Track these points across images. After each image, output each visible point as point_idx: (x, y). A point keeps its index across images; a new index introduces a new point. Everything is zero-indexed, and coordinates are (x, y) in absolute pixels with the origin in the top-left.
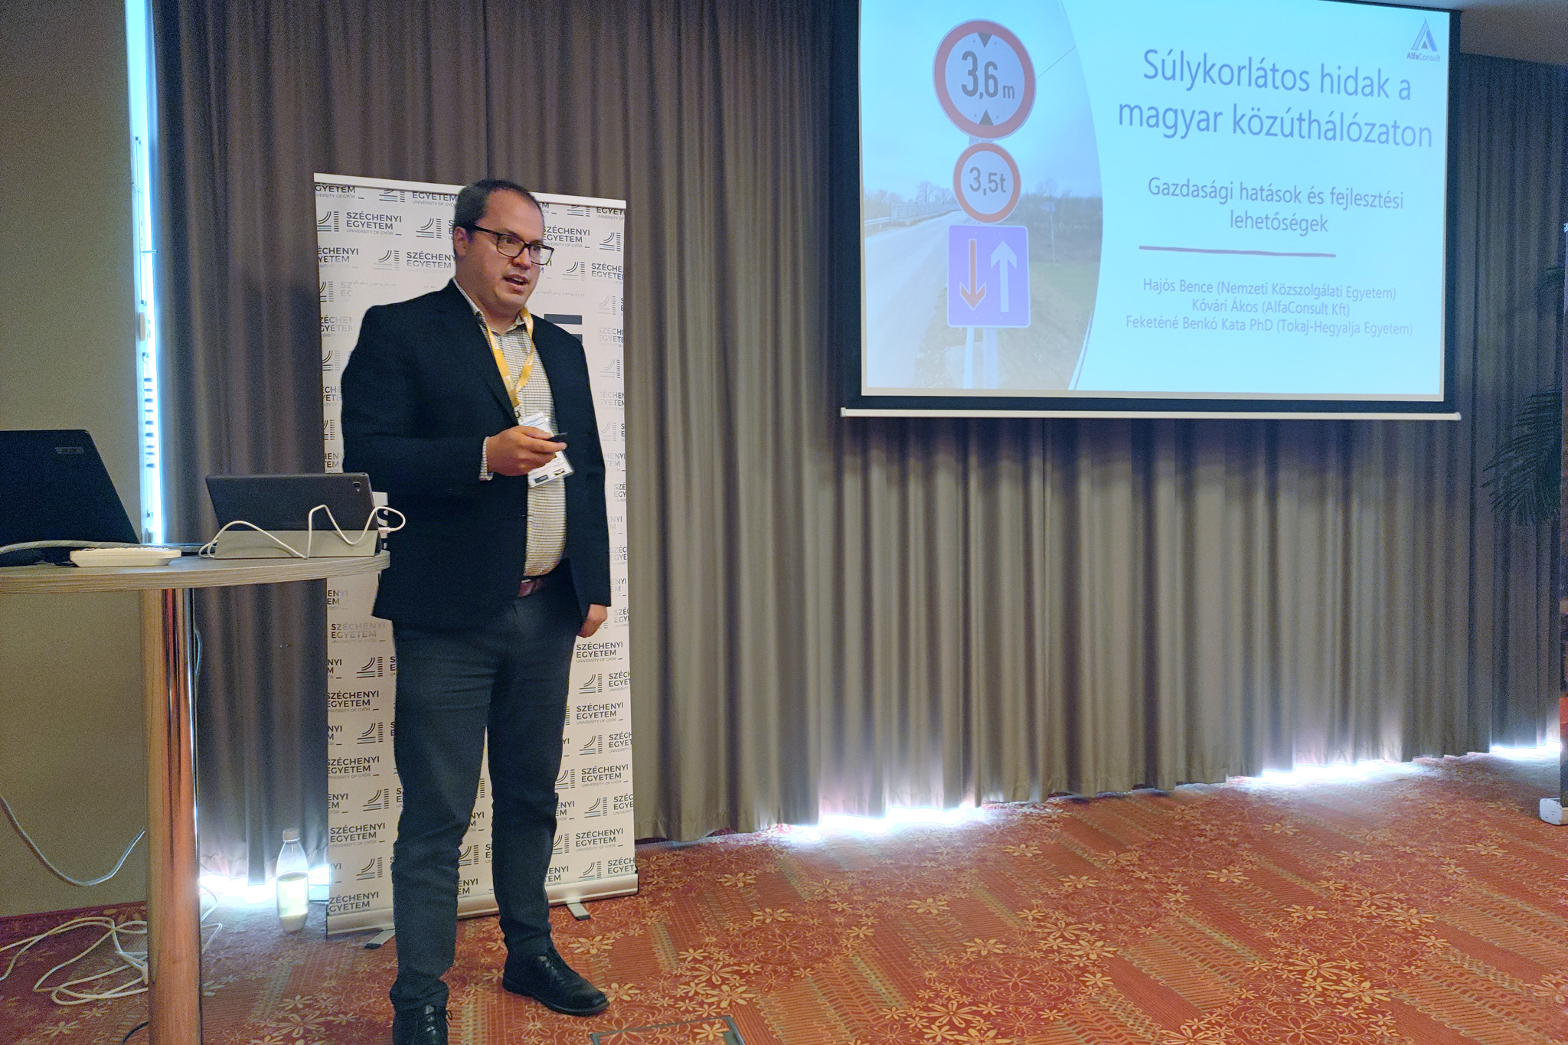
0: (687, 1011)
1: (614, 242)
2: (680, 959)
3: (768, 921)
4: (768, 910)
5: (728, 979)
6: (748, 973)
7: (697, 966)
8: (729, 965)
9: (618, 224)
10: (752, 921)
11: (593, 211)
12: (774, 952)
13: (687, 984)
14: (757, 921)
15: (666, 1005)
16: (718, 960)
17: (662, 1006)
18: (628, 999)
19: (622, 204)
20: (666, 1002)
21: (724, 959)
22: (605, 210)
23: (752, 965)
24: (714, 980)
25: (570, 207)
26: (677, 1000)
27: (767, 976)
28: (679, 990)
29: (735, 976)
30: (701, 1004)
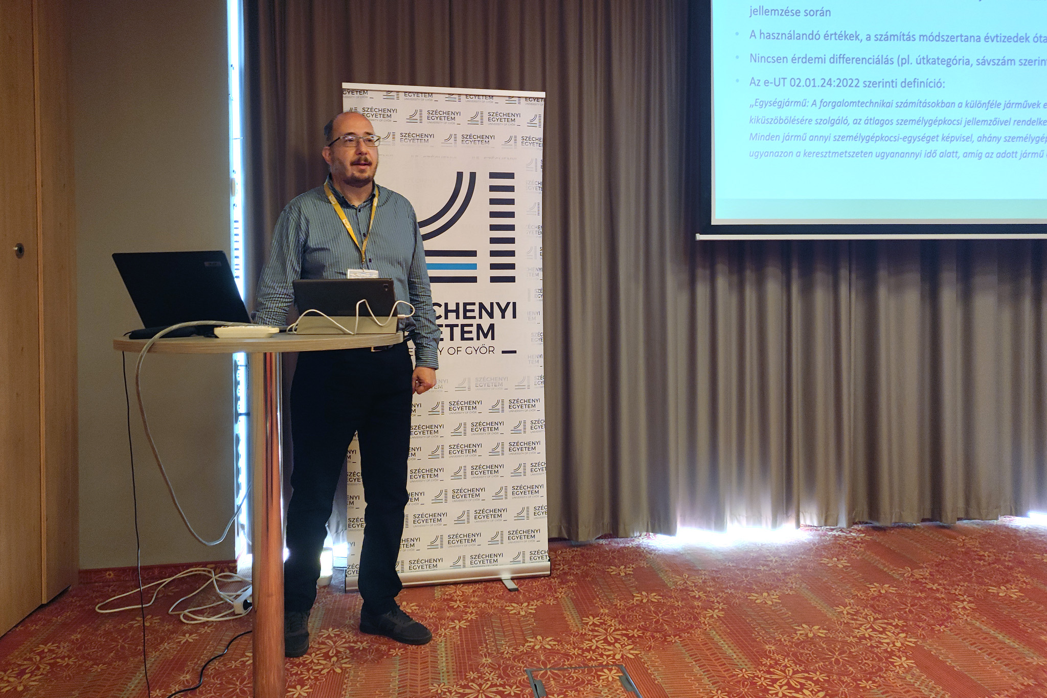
0: (591, 659)
1: (537, 121)
2: (584, 623)
3: (645, 601)
4: (644, 593)
5: (619, 639)
6: (633, 636)
7: (596, 628)
8: (619, 630)
9: (540, 108)
10: (633, 600)
11: (523, 100)
12: (651, 623)
13: (591, 640)
14: (637, 600)
15: (576, 654)
16: (611, 626)
17: (574, 654)
18: (550, 647)
19: (542, 95)
20: (576, 652)
21: (615, 625)
22: (531, 99)
23: (636, 630)
24: (609, 639)
25: (507, 98)
26: (583, 651)
27: (647, 639)
28: (585, 644)
29: (624, 638)
30: (601, 655)
